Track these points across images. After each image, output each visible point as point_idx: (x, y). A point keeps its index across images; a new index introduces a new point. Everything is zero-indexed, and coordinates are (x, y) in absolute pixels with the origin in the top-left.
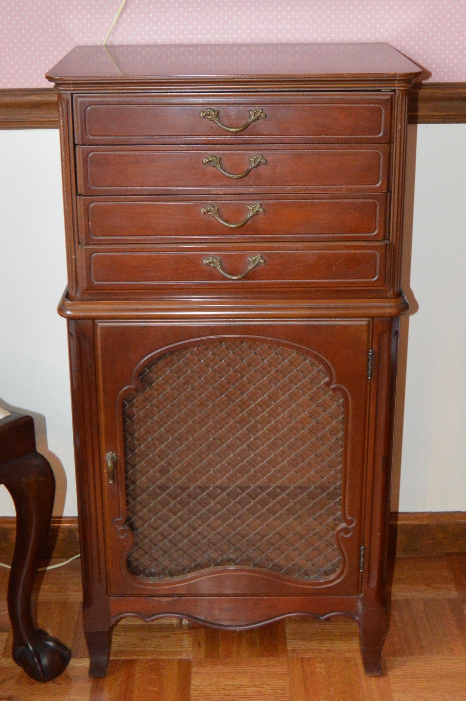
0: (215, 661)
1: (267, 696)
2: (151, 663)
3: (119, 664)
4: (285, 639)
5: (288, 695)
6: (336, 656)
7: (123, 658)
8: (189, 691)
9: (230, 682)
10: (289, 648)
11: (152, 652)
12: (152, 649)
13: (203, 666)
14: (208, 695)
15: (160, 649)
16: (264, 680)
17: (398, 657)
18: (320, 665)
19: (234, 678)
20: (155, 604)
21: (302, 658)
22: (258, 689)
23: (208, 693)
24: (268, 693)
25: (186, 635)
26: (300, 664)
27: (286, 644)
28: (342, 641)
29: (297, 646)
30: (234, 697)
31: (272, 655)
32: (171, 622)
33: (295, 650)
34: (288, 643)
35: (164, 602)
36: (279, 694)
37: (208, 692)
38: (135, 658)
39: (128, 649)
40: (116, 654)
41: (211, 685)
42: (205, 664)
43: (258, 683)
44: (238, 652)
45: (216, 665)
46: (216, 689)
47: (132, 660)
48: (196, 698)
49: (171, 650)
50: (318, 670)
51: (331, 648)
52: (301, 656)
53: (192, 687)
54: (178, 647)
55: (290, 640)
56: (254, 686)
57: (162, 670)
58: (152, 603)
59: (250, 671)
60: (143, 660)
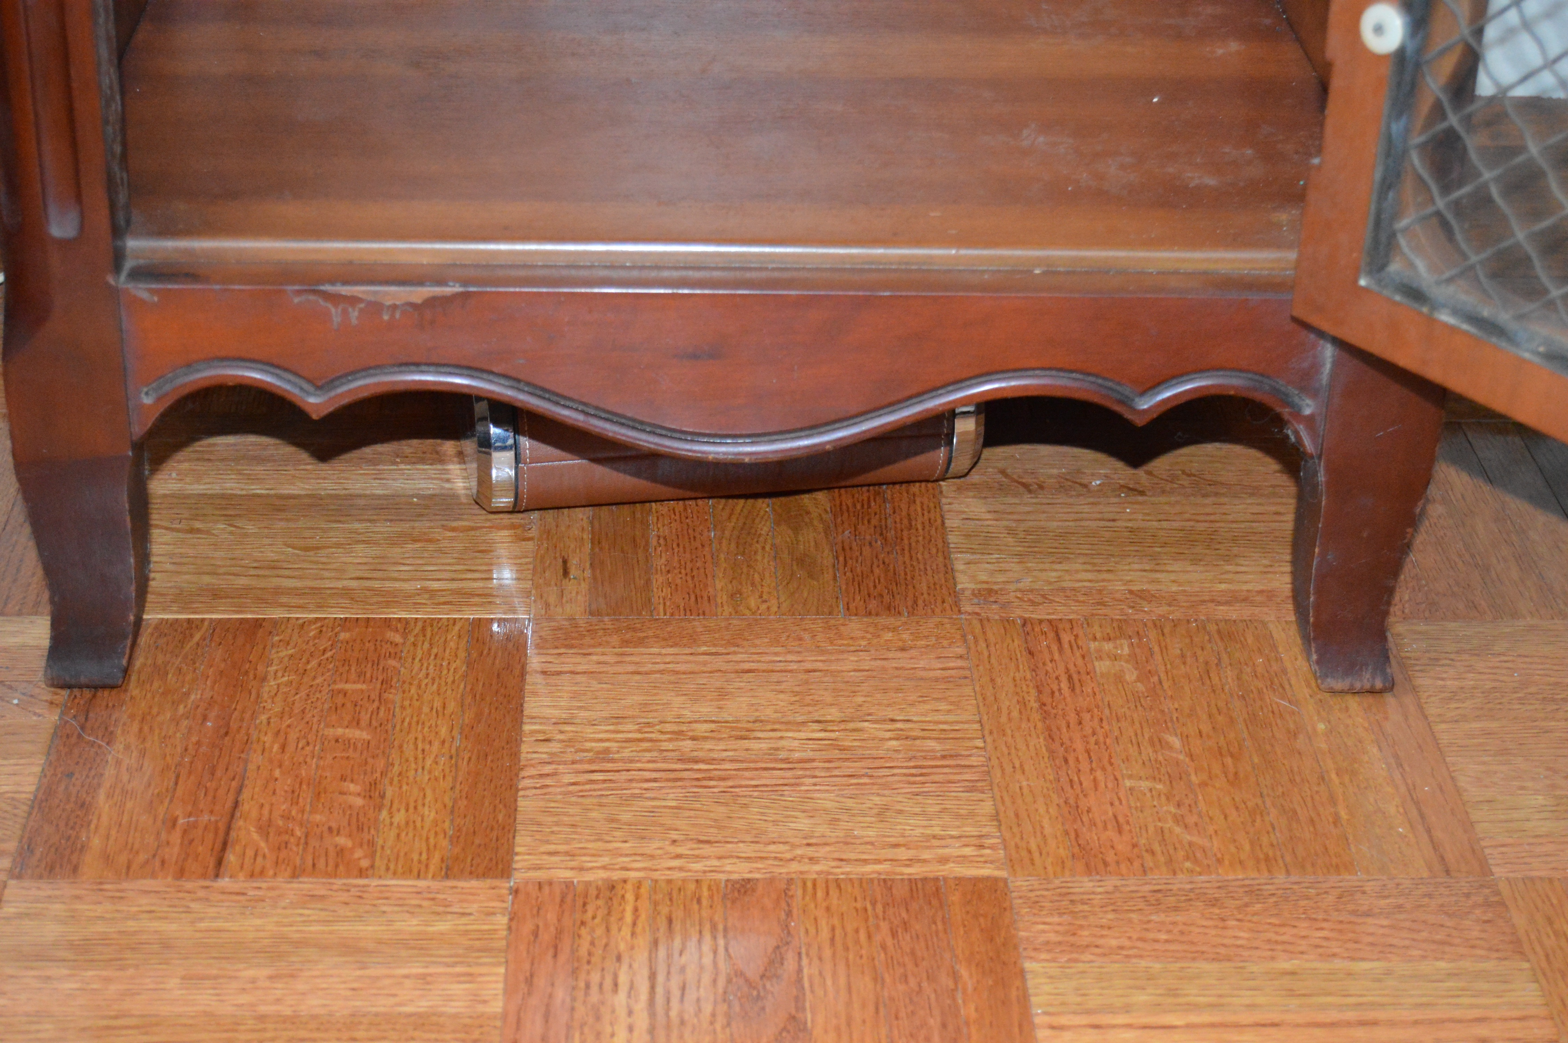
0: (635, 630)
1: (878, 763)
2: (344, 636)
3: (197, 637)
4: (946, 553)
5: (973, 761)
6: (1176, 615)
7: (214, 616)
8: (513, 742)
9: (706, 709)
10: (964, 583)
11: (347, 593)
12: (354, 584)
13: (581, 646)
14: (604, 755)
15: (388, 584)
16: (859, 699)
17: (1452, 625)
18: (1108, 646)
19: (722, 694)
20: (354, 314)
21: (1025, 622)
22: (833, 735)
23: (607, 751)
24: (881, 753)
25: (506, 533)
26: (1017, 643)
27: (949, 571)
28: (1195, 561)
29: (1001, 578)
30: (727, 766)
31: (890, 609)
32: (443, 488)
33: (990, 591)
34: (959, 566)
35: (394, 307)
36: (935, 758)
37: (607, 744)
38: (277, 614)
39: (242, 581)
40: (183, 599)
41: (619, 719)
42: (587, 640)
43: (833, 713)
44: (735, 596)
45: (641, 642)
46: (639, 736)
47: (258, 624)
48: (548, 769)
49: (435, 585)
50: (1102, 666)
51: (1151, 587)
52: (1019, 612)
53: (527, 728)
54: (469, 575)
55: (968, 556)
56: (815, 726)
57: (392, 662)
58: (335, 313)
59: (794, 666)
60: (303, 625)
